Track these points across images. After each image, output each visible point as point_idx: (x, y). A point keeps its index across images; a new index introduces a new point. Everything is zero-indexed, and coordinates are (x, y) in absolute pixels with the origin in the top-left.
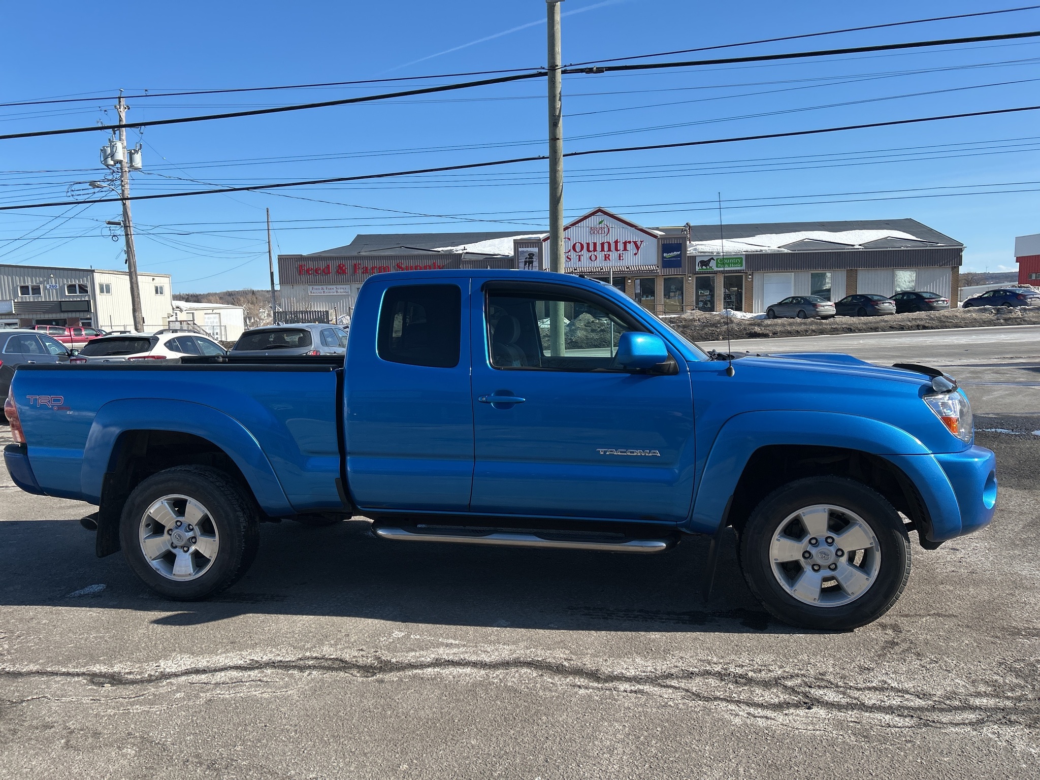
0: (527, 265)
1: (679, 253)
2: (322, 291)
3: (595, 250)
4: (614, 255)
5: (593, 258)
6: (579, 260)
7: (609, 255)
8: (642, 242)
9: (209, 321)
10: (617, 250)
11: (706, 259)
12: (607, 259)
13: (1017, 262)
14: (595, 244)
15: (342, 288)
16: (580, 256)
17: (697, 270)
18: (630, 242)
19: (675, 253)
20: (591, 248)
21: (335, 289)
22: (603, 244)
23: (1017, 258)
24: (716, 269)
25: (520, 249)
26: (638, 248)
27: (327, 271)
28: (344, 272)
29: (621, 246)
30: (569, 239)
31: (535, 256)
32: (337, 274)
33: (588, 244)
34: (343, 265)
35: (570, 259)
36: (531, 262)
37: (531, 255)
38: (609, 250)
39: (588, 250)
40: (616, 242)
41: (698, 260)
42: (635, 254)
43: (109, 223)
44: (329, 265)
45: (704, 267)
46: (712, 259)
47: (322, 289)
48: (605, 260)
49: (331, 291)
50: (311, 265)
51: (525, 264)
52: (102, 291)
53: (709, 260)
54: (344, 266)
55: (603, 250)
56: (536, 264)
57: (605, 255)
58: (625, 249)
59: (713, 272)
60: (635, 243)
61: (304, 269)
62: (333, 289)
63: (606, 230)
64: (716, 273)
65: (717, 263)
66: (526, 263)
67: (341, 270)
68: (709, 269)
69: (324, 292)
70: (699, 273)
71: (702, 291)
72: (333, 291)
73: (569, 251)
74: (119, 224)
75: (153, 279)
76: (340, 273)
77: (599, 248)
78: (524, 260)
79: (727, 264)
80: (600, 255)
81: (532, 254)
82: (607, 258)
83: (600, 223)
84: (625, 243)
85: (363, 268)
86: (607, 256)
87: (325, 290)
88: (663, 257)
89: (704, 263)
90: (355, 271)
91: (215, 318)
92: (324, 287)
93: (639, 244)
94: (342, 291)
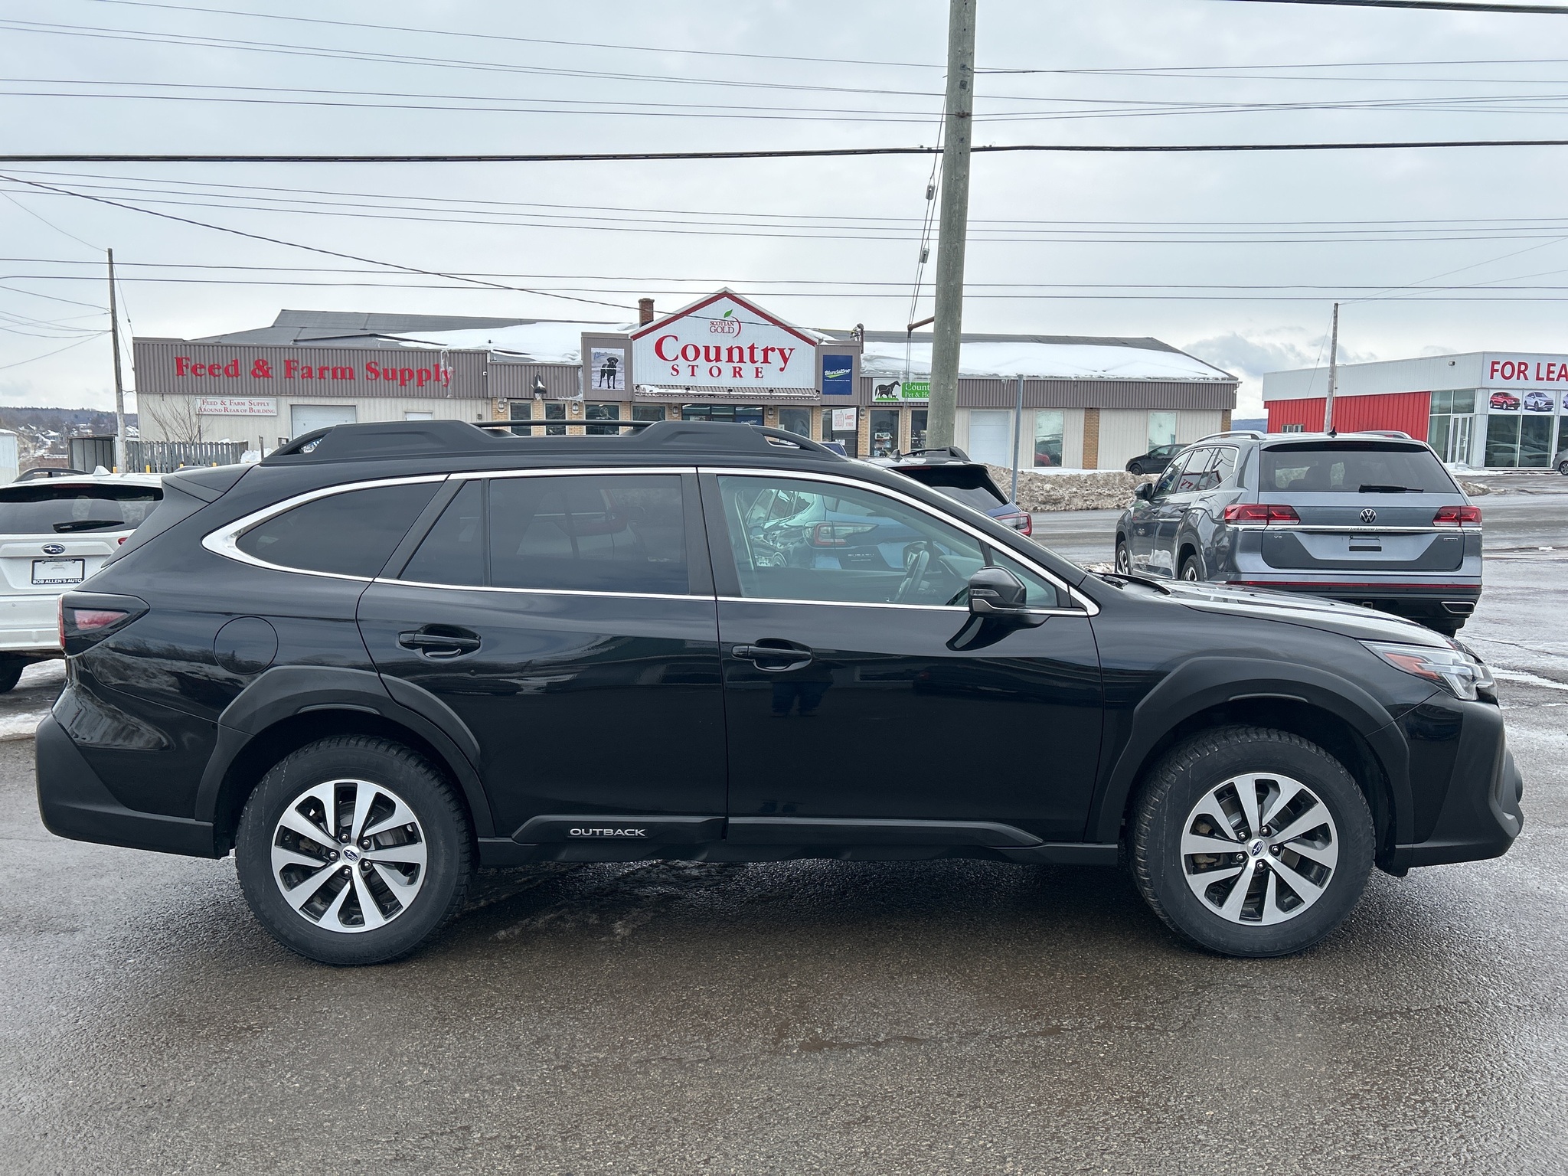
0: (606, 377)
1: (848, 371)
2: (222, 407)
3: (718, 359)
4: (748, 368)
5: (715, 372)
6: (693, 374)
7: (740, 369)
8: (791, 350)
10: (752, 360)
11: (888, 383)
12: (737, 375)
13: (1265, 408)
14: (718, 349)
15: (261, 404)
16: (693, 367)
17: (874, 400)
18: (773, 350)
19: (842, 372)
20: (712, 356)
21: (247, 403)
22: (730, 350)
23: (1265, 402)
24: (902, 399)
25: (594, 350)
26: (785, 360)
27: (233, 370)
28: (266, 374)
29: (759, 355)
30: (676, 338)
31: (620, 364)
32: (252, 377)
33: (707, 349)
34: (263, 361)
35: (678, 372)
36: (612, 373)
37: (613, 361)
38: (741, 360)
39: (708, 359)
40: (752, 348)
41: (876, 383)
42: (782, 370)
44: (236, 361)
45: (884, 396)
46: (897, 383)
47: (223, 403)
48: (735, 376)
49: (239, 408)
50: (199, 358)
51: (603, 376)
53: (892, 386)
54: (265, 363)
55: (730, 360)
56: (620, 376)
57: (735, 368)
58: (766, 361)
59: (898, 405)
60: (782, 351)
61: (187, 366)
62: (244, 404)
63: (736, 325)
64: (901, 406)
65: (904, 391)
66: (603, 373)
67: (261, 369)
68: (892, 399)
69: (226, 409)
70: (877, 404)
71: (880, 434)
72: (243, 407)
73: (677, 358)
76: (259, 377)
77: (724, 355)
78: (600, 369)
79: (919, 392)
80: (727, 368)
81: (613, 359)
82: (737, 373)
83: (728, 314)
84: (766, 351)
85: (303, 369)
86: (737, 370)
87: (229, 407)
88: (824, 377)
89: (885, 390)
90: (289, 375)
92: (226, 400)
93: (787, 353)
94: (261, 408)
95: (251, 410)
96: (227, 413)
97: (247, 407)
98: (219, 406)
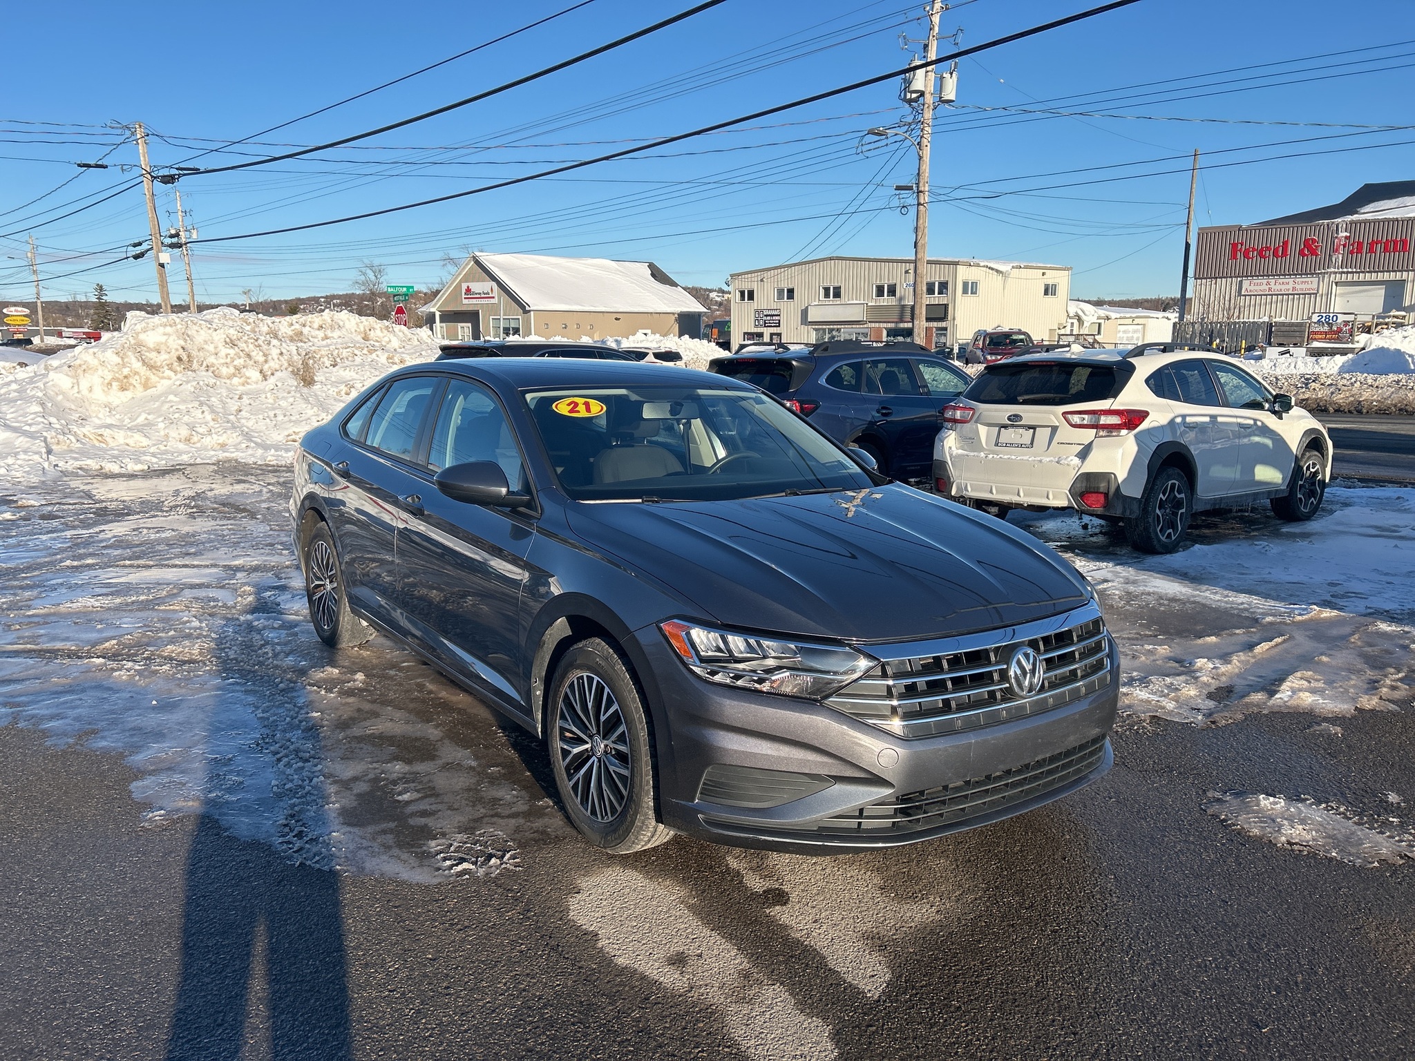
2: (1267, 287)
9: (1125, 335)
15: (1306, 282)
21: (1292, 283)
27: (1281, 251)
28: (1313, 253)
32: (1300, 256)
34: (1313, 239)
43: (898, 188)
44: (1287, 241)
47: (1268, 283)
49: (1283, 287)
50: (1256, 242)
52: (965, 291)
54: (1314, 241)
61: (1240, 250)
62: (1288, 283)
67: (1309, 248)
69: (1270, 289)
72: (1287, 287)
74: (910, 188)
75: (1043, 274)
76: (1306, 255)
85: (1353, 245)
87: (1273, 287)
90: (1335, 251)
91: (1135, 331)
92: (1272, 280)
94: (1303, 286)
95: (1294, 289)
96: (1270, 293)
97: (1290, 286)
98: (1265, 287)
